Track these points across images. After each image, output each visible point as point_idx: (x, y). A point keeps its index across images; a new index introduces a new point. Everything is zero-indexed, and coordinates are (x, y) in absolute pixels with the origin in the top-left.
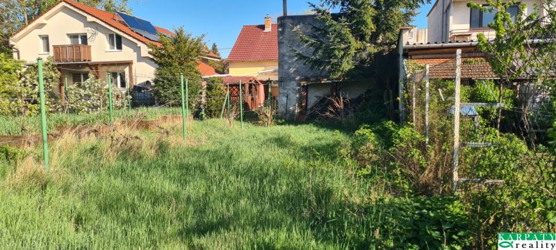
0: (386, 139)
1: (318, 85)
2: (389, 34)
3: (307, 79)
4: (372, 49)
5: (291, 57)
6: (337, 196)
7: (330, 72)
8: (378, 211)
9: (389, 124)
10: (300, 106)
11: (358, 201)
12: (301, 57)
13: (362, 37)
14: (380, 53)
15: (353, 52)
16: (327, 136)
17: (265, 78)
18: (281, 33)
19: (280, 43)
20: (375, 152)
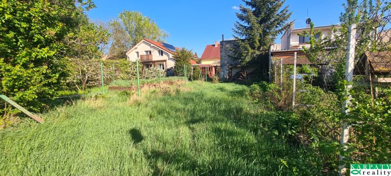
0: (264, 88)
1: (236, 67)
2: (265, 47)
3: (231, 65)
4: (258, 53)
5: (225, 57)
6: (245, 110)
7: (241, 62)
8: (261, 117)
9: (265, 83)
10: (229, 76)
11: (253, 112)
12: (229, 56)
13: (254, 48)
14: (261, 54)
15: (250, 54)
16: (239, 87)
17: (215, 65)
18: (221, 48)
19: (221, 51)
20: (260, 93)
